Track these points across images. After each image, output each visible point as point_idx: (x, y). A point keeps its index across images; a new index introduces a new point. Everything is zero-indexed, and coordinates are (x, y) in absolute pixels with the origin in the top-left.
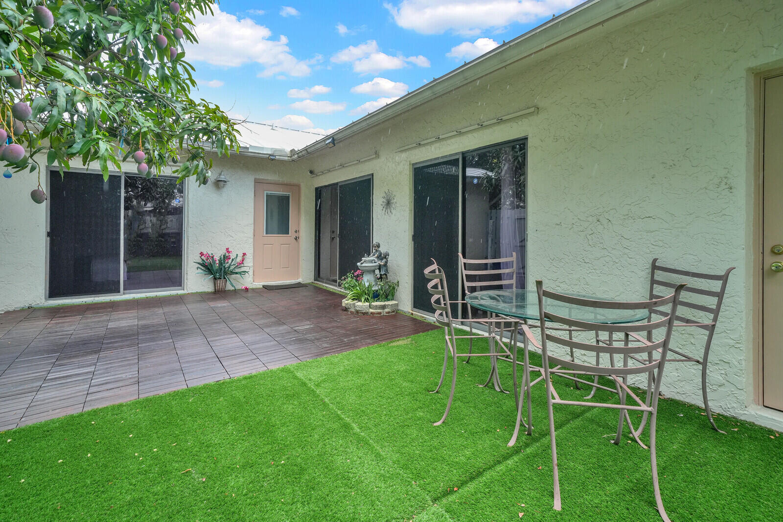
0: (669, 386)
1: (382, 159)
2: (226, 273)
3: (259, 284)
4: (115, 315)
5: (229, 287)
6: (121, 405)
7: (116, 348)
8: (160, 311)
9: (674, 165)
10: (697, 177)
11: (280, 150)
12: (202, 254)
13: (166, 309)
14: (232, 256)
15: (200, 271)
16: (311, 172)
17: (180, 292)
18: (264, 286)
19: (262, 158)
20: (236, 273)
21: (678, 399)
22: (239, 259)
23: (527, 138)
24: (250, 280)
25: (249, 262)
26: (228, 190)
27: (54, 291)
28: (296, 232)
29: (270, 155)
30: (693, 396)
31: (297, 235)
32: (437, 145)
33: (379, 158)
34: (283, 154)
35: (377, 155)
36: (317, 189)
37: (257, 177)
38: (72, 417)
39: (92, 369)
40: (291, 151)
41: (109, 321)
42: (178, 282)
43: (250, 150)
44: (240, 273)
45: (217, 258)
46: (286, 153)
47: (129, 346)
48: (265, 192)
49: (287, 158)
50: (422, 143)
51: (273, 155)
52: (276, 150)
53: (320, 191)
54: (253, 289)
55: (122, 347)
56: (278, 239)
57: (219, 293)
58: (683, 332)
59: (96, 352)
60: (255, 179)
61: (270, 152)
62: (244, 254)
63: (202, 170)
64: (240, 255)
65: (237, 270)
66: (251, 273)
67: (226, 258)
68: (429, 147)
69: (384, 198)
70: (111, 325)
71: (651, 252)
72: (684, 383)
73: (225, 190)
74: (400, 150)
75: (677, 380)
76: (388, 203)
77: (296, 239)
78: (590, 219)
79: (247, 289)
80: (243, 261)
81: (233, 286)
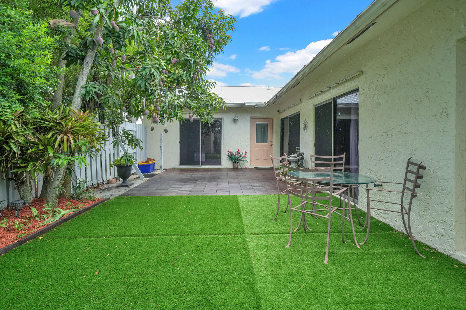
0: (418, 233)
1: (303, 104)
2: (238, 160)
3: (253, 166)
4: (196, 173)
5: (239, 167)
6: (183, 196)
7: (190, 182)
8: (209, 173)
9: (421, 101)
10: (431, 108)
11: (260, 103)
12: (228, 151)
13: (212, 173)
14: (241, 153)
15: (228, 158)
16: (278, 111)
17: (221, 167)
18: (255, 168)
19: (251, 107)
20: (242, 161)
21: (422, 242)
22: (244, 154)
23: (358, 89)
24: (248, 164)
25: (248, 156)
26: (240, 123)
27: (181, 164)
28: (271, 142)
29: (255, 105)
30: (429, 241)
31: (271, 143)
32: (323, 95)
33: (302, 102)
34: (261, 104)
35: (301, 101)
36: (281, 119)
37: (252, 116)
38: (171, 196)
39: (181, 187)
40: (265, 102)
41: (193, 174)
42: (220, 163)
43: (246, 104)
44: (244, 161)
45: (234, 153)
46: (262, 103)
47: (194, 182)
48: (256, 123)
49: (263, 106)
50: (317, 94)
51: (256, 106)
52: (258, 103)
53: (283, 120)
54: (249, 169)
55: (192, 182)
56: (261, 145)
57: (235, 169)
58: (425, 202)
59: (184, 183)
60: (251, 117)
61: (255, 104)
62: (246, 152)
63: (210, 118)
64: (244, 153)
65: (242, 159)
66: (249, 160)
67: (238, 153)
68: (320, 96)
69: (304, 123)
70: (193, 176)
71: (410, 153)
72: (425, 232)
73: (238, 123)
74: (310, 98)
75: (421, 230)
76: (305, 127)
77: (271, 145)
78: (384, 134)
79: (246, 168)
80: (245, 155)
81: (240, 166)
